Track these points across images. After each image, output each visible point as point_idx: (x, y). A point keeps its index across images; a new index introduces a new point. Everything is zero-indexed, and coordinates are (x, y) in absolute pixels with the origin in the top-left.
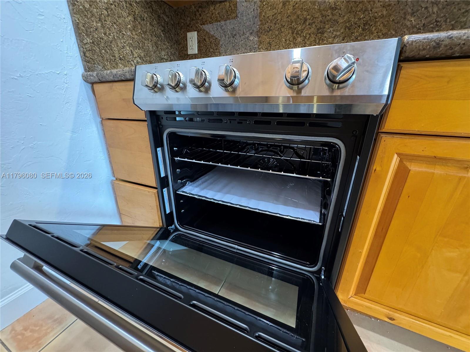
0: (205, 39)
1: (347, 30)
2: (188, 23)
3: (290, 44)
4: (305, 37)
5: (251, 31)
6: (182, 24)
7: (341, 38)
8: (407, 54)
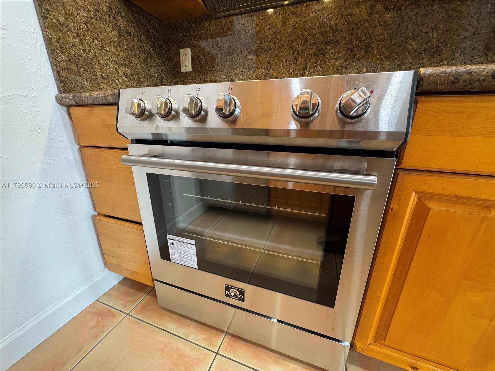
0: (199, 57)
1: (349, 52)
2: (181, 39)
3: (291, 64)
4: (307, 58)
5: (249, 50)
6: (174, 40)
7: (343, 60)
8: (425, 87)
